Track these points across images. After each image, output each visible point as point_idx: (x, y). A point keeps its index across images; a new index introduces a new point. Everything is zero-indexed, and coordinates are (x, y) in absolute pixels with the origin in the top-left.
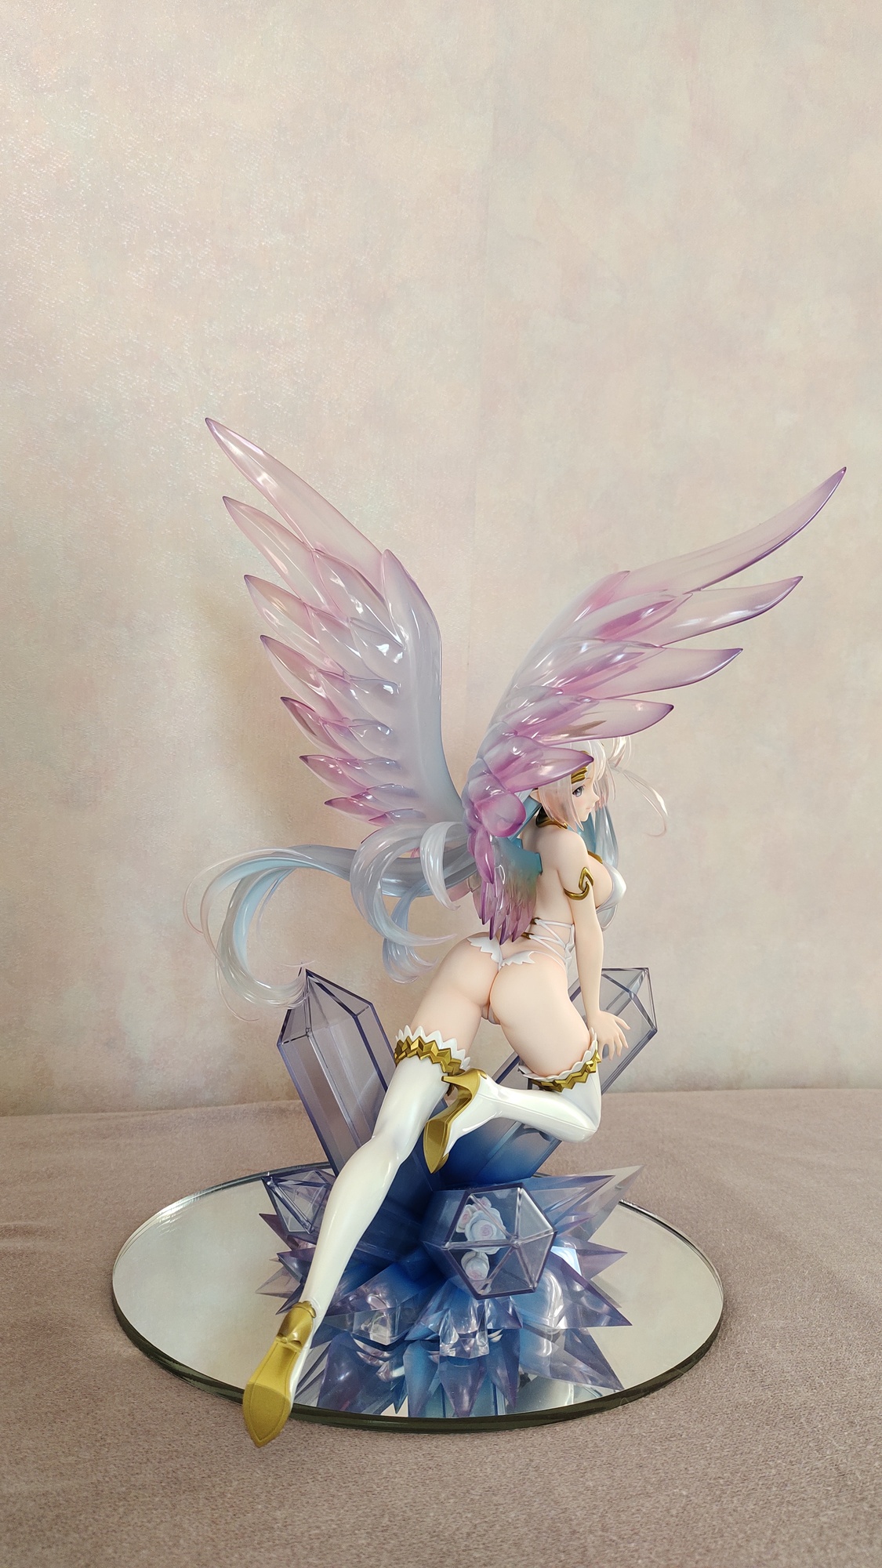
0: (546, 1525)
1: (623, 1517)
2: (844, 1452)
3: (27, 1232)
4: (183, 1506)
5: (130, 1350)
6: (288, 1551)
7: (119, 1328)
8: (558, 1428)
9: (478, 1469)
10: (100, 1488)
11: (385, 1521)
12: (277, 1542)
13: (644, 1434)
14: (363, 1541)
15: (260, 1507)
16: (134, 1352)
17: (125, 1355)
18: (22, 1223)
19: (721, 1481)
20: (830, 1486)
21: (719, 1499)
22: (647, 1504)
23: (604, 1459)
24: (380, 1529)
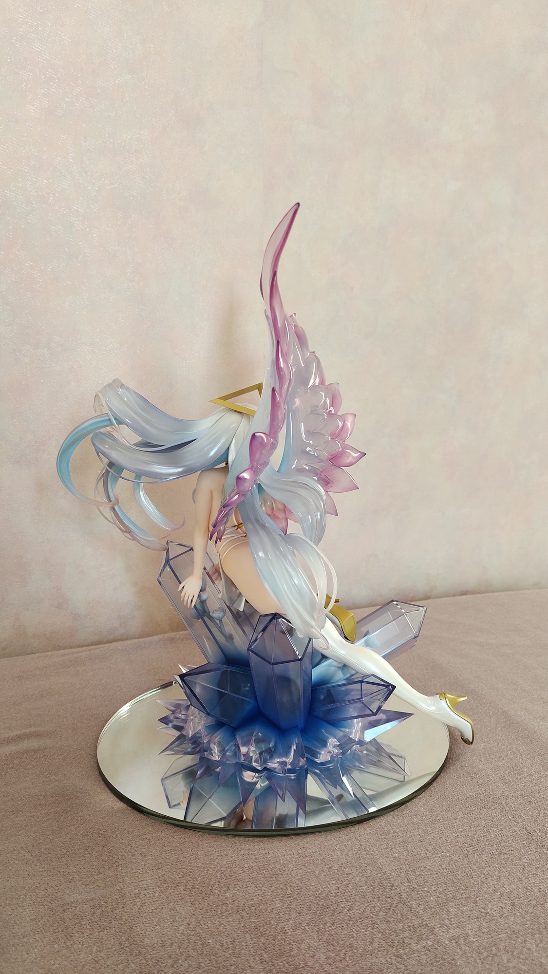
0: (377, 883)
1: (418, 873)
2: (528, 819)
3: (38, 735)
4: (173, 896)
5: (118, 804)
6: (238, 916)
7: (109, 791)
9: (333, 854)
10: (123, 892)
11: (288, 891)
12: (231, 911)
14: (279, 905)
15: (216, 891)
16: (120, 805)
17: (116, 807)
18: (32, 730)
20: (524, 841)
21: (466, 856)
22: (429, 864)
23: (401, 839)
24: (286, 896)
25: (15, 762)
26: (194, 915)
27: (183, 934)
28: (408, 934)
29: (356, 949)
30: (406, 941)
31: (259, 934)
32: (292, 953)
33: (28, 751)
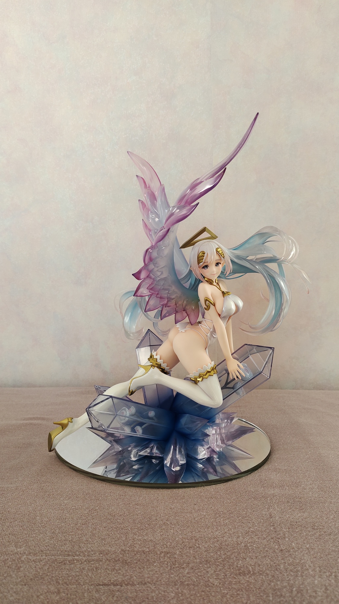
0: (149, 516)
1: (177, 518)
3: (43, 419)
6: (62, 512)
8: (174, 490)
9: (138, 498)
10: (18, 488)
11: (97, 508)
12: (60, 509)
13: (204, 495)
14: (86, 512)
15: (62, 499)
18: (42, 416)
19: (221, 513)
22: (189, 516)
23: (184, 501)
24: (94, 510)
25: (22, 427)
26: (42, 505)
27: (29, 512)
28: (139, 543)
29: (105, 541)
30: (135, 545)
31: (64, 522)
32: (71, 533)
33: (31, 424)
